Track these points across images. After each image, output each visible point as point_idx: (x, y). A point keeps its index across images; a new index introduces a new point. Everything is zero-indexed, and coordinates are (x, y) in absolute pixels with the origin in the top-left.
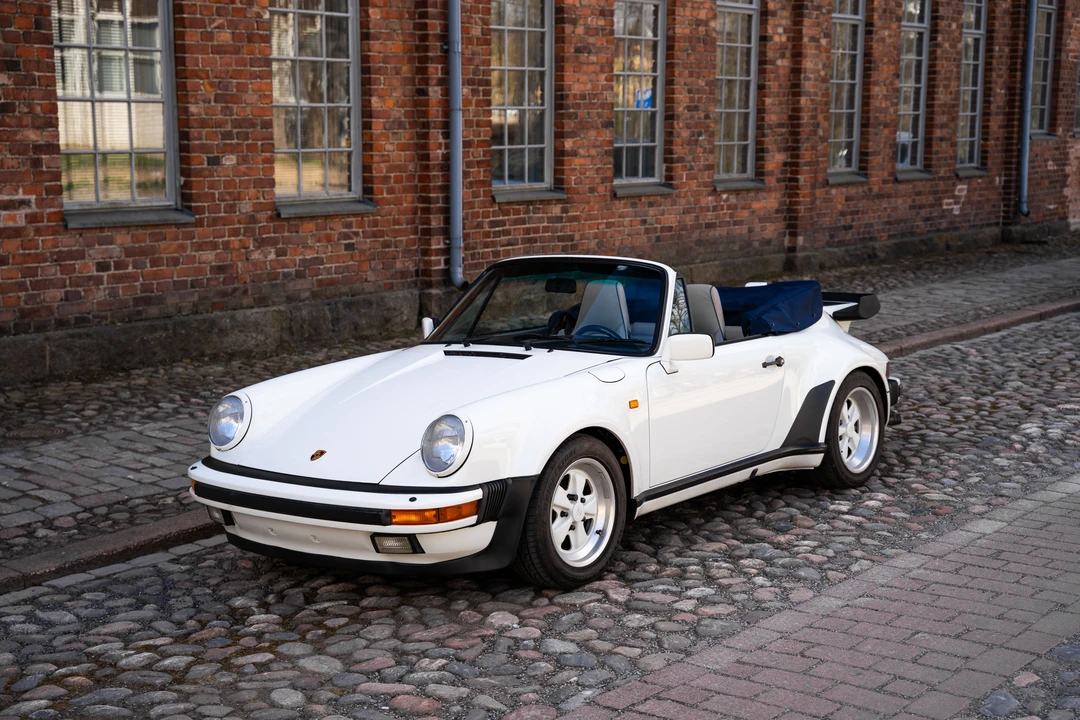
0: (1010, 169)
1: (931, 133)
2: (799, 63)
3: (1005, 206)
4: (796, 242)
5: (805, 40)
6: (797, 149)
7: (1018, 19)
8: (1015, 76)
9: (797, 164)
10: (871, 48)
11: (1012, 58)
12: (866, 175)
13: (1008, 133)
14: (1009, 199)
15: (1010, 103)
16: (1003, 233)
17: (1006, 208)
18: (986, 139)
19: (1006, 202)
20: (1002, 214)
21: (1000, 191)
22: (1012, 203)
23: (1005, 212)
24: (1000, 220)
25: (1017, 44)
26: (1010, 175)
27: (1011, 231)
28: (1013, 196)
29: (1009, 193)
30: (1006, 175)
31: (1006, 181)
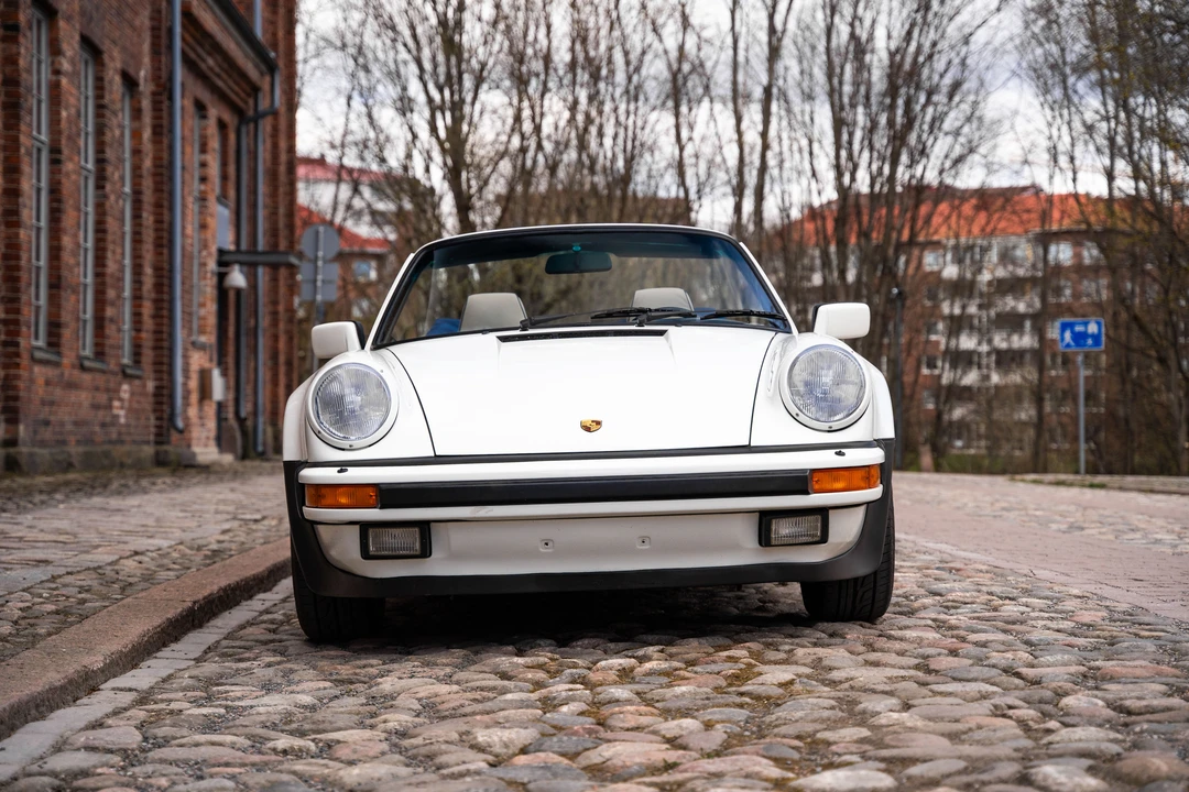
0: (161, 372)
1: (103, 310)
2: (17, 181)
3: (157, 419)
4: (17, 432)
5: (23, 150)
6: (17, 300)
7: (162, 183)
8: (161, 254)
9: (17, 322)
10: (59, 183)
11: (156, 230)
12: (59, 354)
13: (157, 324)
14: (162, 411)
15: (158, 287)
16: (157, 453)
17: (158, 423)
18: (138, 330)
19: (158, 414)
20: (153, 430)
21: (151, 399)
22: (165, 416)
23: (157, 427)
24: (152, 438)
25: (162, 214)
26: (161, 379)
27: (166, 452)
28: (165, 407)
29: (161, 403)
30: (156, 379)
31: (157, 388)
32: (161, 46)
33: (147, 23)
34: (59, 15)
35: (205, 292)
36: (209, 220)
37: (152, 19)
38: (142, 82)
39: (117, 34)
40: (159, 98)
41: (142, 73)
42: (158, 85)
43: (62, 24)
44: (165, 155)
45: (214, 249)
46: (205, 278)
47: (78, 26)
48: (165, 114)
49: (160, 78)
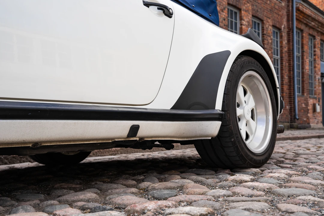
0: (291, 104)
7: (290, 54)
8: (290, 73)
11: (289, 67)
13: (290, 91)
14: (292, 114)
15: (290, 82)
16: (291, 125)
17: (291, 117)
18: (283, 93)
19: (291, 115)
20: (290, 119)
21: (289, 111)
22: (293, 115)
23: (290, 118)
24: (289, 121)
25: (290, 63)
26: (292, 106)
27: (293, 125)
28: (293, 113)
29: (292, 112)
30: (290, 106)
31: (290, 108)
32: (290, 19)
33: (285, 13)
34: (242, 10)
35: (316, 84)
36: (317, 65)
37: (287, 12)
38: (282, 29)
39: (270, 16)
40: (289, 33)
41: (283, 26)
42: (289, 29)
43: (243, 12)
44: (291, 47)
45: (320, 73)
46: (316, 80)
47: (251, 13)
48: (291, 36)
49: (289, 27)
